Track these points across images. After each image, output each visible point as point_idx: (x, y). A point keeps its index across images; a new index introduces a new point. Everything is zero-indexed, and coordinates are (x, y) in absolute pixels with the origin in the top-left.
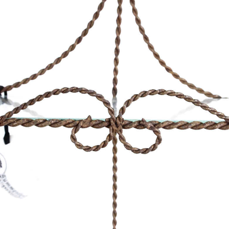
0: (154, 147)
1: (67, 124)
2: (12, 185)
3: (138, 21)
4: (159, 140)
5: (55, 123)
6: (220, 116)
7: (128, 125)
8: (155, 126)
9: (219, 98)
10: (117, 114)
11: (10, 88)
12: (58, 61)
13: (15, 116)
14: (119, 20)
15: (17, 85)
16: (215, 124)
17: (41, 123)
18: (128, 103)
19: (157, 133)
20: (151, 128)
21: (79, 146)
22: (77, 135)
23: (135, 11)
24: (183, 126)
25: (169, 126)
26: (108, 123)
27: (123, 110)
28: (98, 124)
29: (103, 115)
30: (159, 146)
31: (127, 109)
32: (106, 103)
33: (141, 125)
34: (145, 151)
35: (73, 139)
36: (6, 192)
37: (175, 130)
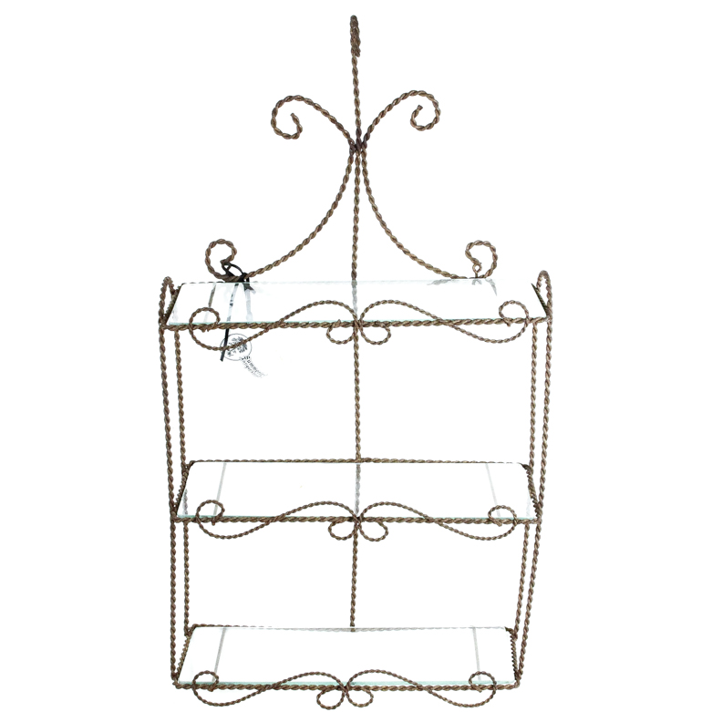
0: (386, 340)
1: (324, 325)
2: (255, 365)
3: (375, 209)
4: (389, 335)
5: (316, 325)
6: (434, 317)
7: (368, 324)
8: (386, 325)
9: (456, 277)
10: (359, 318)
11: (253, 274)
12: (300, 248)
13: (286, 321)
14: (356, 210)
15: (261, 271)
16: (430, 322)
17: (306, 325)
18: (367, 310)
19: (388, 330)
20: (384, 327)
21: (333, 341)
22: (331, 333)
23: (371, 200)
24: (408, 324)
25: (397, 324)
26: (353, 324)
27: (363, 315)
28: (346, 325)
29: (350, 318)
30: (389, 339)
31: (366, 314)
32: (352, 311)
33: (376, 324)
34: (380, 343)
35: (328, 336)
36: (249, 373)
37: (401, 327)
